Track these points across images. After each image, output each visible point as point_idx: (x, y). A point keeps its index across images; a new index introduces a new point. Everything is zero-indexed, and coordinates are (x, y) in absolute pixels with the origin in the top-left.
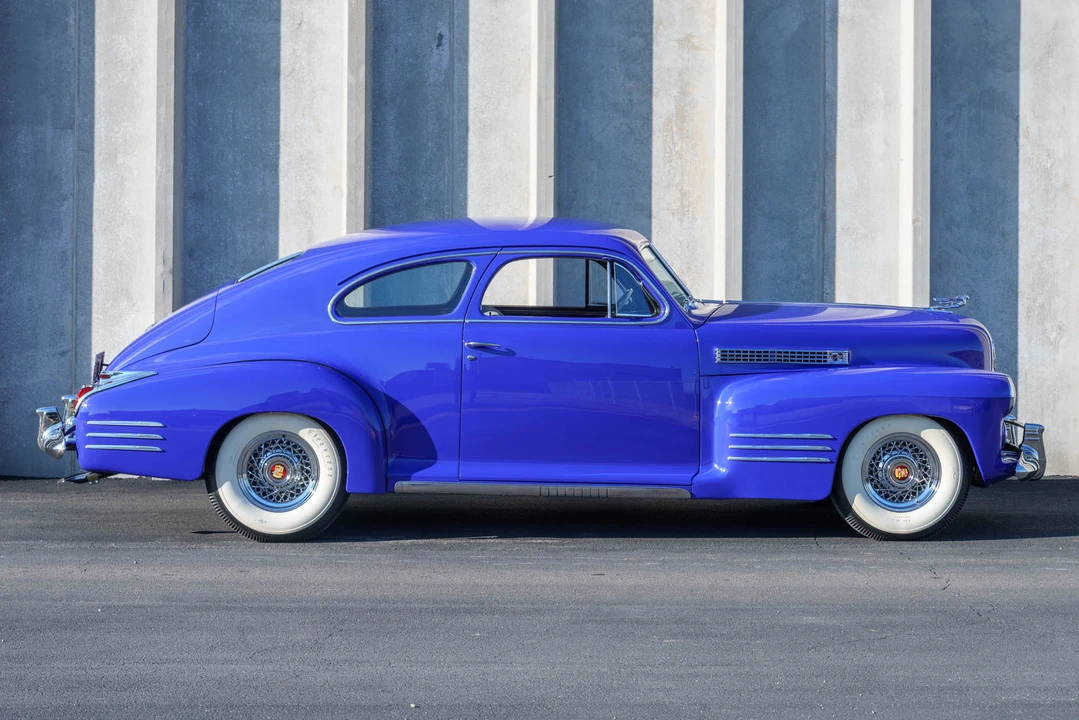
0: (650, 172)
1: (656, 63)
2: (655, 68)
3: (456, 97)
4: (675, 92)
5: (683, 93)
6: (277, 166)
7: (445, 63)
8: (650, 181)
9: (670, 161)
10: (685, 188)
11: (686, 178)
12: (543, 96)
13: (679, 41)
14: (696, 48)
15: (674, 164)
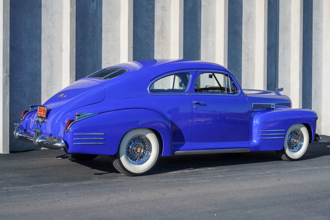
0: (154, 48)
1: (155, 14)
2: (155, 15)
3: (98, 19)
4: (160, 23)
5: (163, 24)
6: (41, 38)
7: (95, 8)
8: (154, 51)
9: (159, 45)
10: (163, 54)
11: (163, 50)
12: (130, 21)
13: (162, 8)
14: (166, 10)
15: (160, 46)
